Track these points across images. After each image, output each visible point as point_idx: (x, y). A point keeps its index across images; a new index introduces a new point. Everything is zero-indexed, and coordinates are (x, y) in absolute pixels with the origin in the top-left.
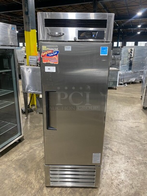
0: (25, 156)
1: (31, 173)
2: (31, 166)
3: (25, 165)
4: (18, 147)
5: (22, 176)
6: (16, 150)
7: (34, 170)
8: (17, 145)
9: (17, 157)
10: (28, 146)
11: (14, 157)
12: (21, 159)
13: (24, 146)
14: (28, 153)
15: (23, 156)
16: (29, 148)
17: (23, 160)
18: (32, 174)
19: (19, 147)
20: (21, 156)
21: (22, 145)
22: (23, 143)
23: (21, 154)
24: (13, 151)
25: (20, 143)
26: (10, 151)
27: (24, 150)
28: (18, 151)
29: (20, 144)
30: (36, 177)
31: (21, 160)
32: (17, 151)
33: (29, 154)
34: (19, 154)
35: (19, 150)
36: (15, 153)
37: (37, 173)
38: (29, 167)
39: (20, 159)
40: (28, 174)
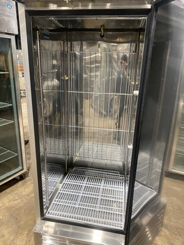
0: (22, 203)
1: (22, 233)
2: (26, 220)
3: (16, 219)
4: (16, 187)
5: (7, 236)
6: (12, 191)
7: (27, 228)
8: (17, 184)
9: (10, 203)
10: (31, 187)
11: (5, 203)
12: (14, 207)
13: (25, 186)
14: (27, 198)
15: (19, 202)
16: (32, 191)
17: (17, 209)
18: (23, 235)
19: (18, 186)
20: (16, 202)
21: (23, 185)
22: (25, 182)
23: (17, 198)
24: (7, 193)
25: (21, 180)
26: (4, 192)
27: (24, 193)
28: (15, 194)
29: (20, 183)
30: (28, 242)
31: (14, 209)
32: (13, 194)
33: (28, 200)
34: (15, 199)
35: (16, 192)
36: (9, 195)
37: (31, 235)
38: (22, 223)
39: (12, 207)
40: (17, 235)
